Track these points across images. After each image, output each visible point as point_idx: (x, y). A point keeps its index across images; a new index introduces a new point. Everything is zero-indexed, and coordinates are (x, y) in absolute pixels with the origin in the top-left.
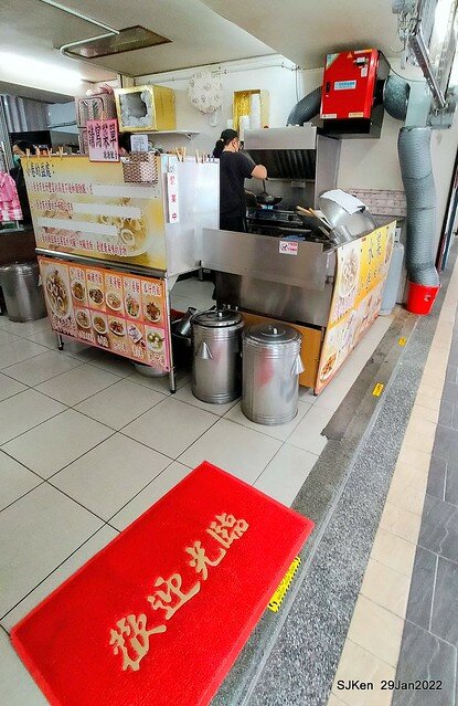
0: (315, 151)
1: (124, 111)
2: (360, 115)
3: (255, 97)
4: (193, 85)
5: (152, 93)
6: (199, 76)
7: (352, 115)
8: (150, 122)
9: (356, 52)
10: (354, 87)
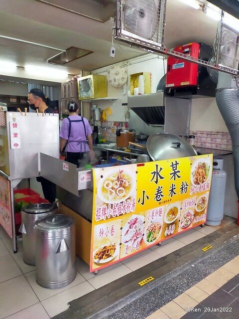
0: (164, 107)
1: (81, 88)
2: (187, 83)
3: (141, 77)
4: (109, 73)
5: (92, 79)
6: (113, 68)
7: (183, 84)
8: (92, 93)
9: (184, 46)
10: (183, 66)
